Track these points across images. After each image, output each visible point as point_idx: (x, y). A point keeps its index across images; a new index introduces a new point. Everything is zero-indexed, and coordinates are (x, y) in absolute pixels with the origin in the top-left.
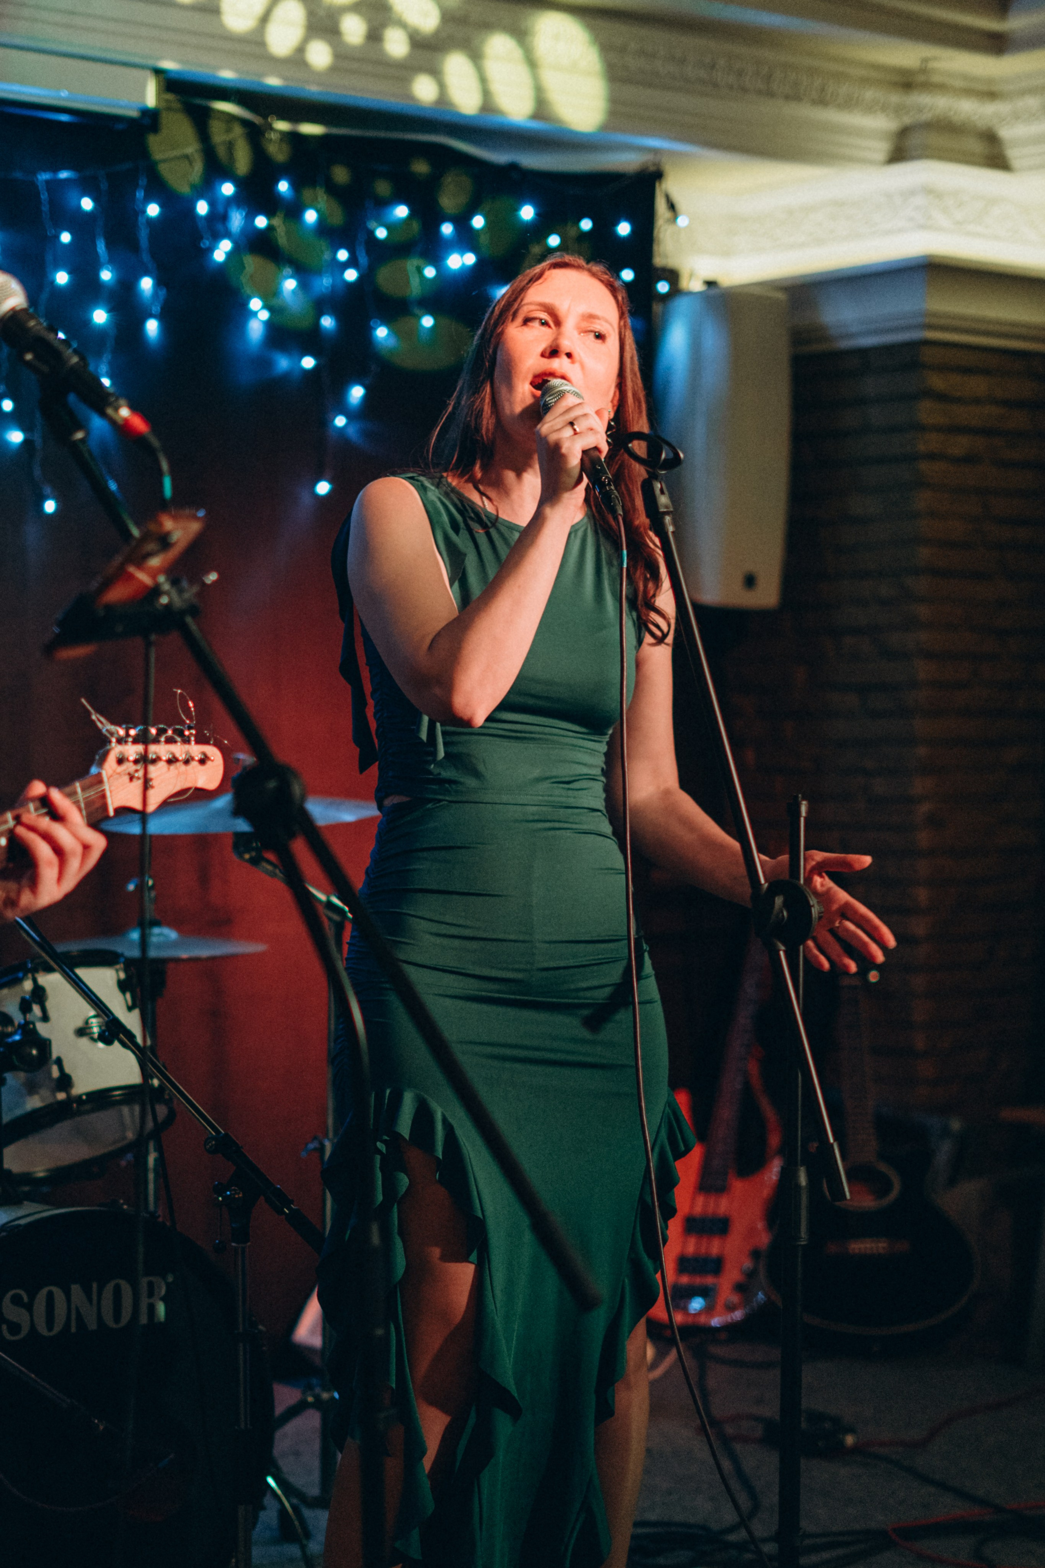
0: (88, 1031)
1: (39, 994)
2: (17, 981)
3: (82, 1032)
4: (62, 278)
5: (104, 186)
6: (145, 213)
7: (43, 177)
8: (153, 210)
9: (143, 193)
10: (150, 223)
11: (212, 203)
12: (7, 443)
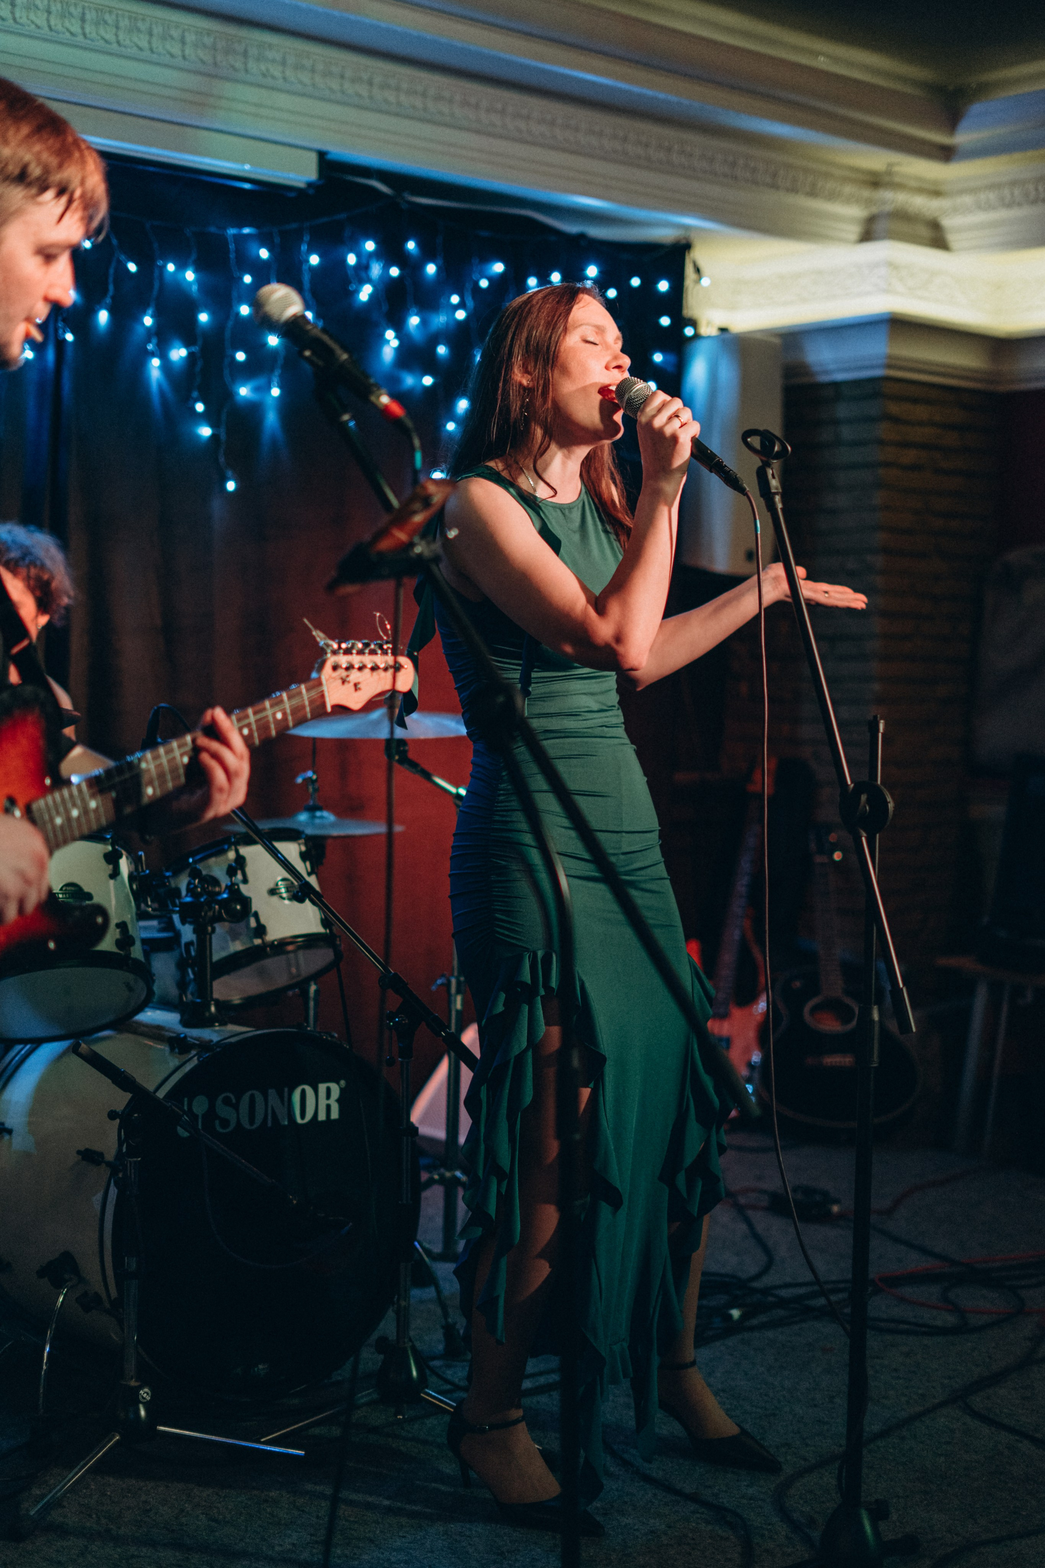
0: (278, 891)
1: (241, 862)
2: (224, 852)
3: (273, 892)
4: (245, 310)
5: (277, 240)
6: (308, 261)
7: (232, 231)
8: (314, 260)
9: (306, 247)
10: (312, 269)
11: (358, 256)
12: (199, 437)
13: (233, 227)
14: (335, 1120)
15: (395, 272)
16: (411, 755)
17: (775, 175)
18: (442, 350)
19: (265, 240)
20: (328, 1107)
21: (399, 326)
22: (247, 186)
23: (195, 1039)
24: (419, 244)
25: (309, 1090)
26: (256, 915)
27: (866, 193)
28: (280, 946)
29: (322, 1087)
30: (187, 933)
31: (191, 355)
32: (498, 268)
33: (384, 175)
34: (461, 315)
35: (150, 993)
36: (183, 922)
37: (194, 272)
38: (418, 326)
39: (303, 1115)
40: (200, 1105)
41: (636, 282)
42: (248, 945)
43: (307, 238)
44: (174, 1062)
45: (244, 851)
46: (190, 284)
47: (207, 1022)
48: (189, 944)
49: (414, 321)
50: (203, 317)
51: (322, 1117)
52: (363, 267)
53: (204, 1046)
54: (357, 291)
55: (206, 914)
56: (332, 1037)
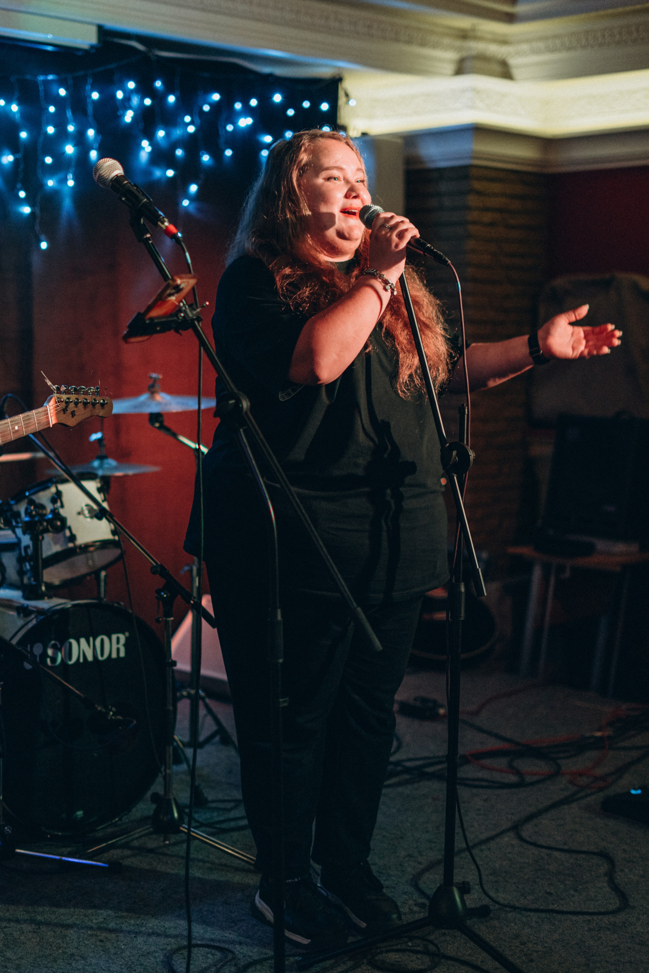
0: (83, 513)
1: (59, 494)
2: (48, 488)
3: (80, 513)
4: (51, 130)
5: (71, 83)
6: (90, 97)
7: (41, 78)
8: (95, 96)
9: (90, 87)
10: (94, 102)
11: (124, 92)
12: (21, 214)
13: (41, 75)
14: (123, 659)
15: (148, 102)
16: (166, 424)
17: (397, 33)
18: (179, 152)
19: (62, 83)
20: (118, 650)
21: (151, 137)
22: (50, 48)
23: (34, 607)
24: (163, 83)
25: (106, 639)
26: (70, 528)
27: (457, 43)
28: (85, 548)
29: (114, 637)
30: (26, 540)
31: (16, 160)
32: (216, 97)
33: (140, 38)
34: (191, 129)
35: (4, 578)
36: (24, 533)
37: (17, 105)
38: (164, 137)
39: (102, 654)
40: (38, 649)
41: (306, 104)
42: (64, 547)
43: (90, 81)
44: (20, 622)
45: (61, 487)
46: (14, 113)
47: (40, 596)
48: (27, 547)
49: (161, 134)
50: (24, 135)
51: (114, 655)
52: (127, 99)
53: (40, 612)
54: (123, 115)
55: (39, 528)
56: (120, 604)
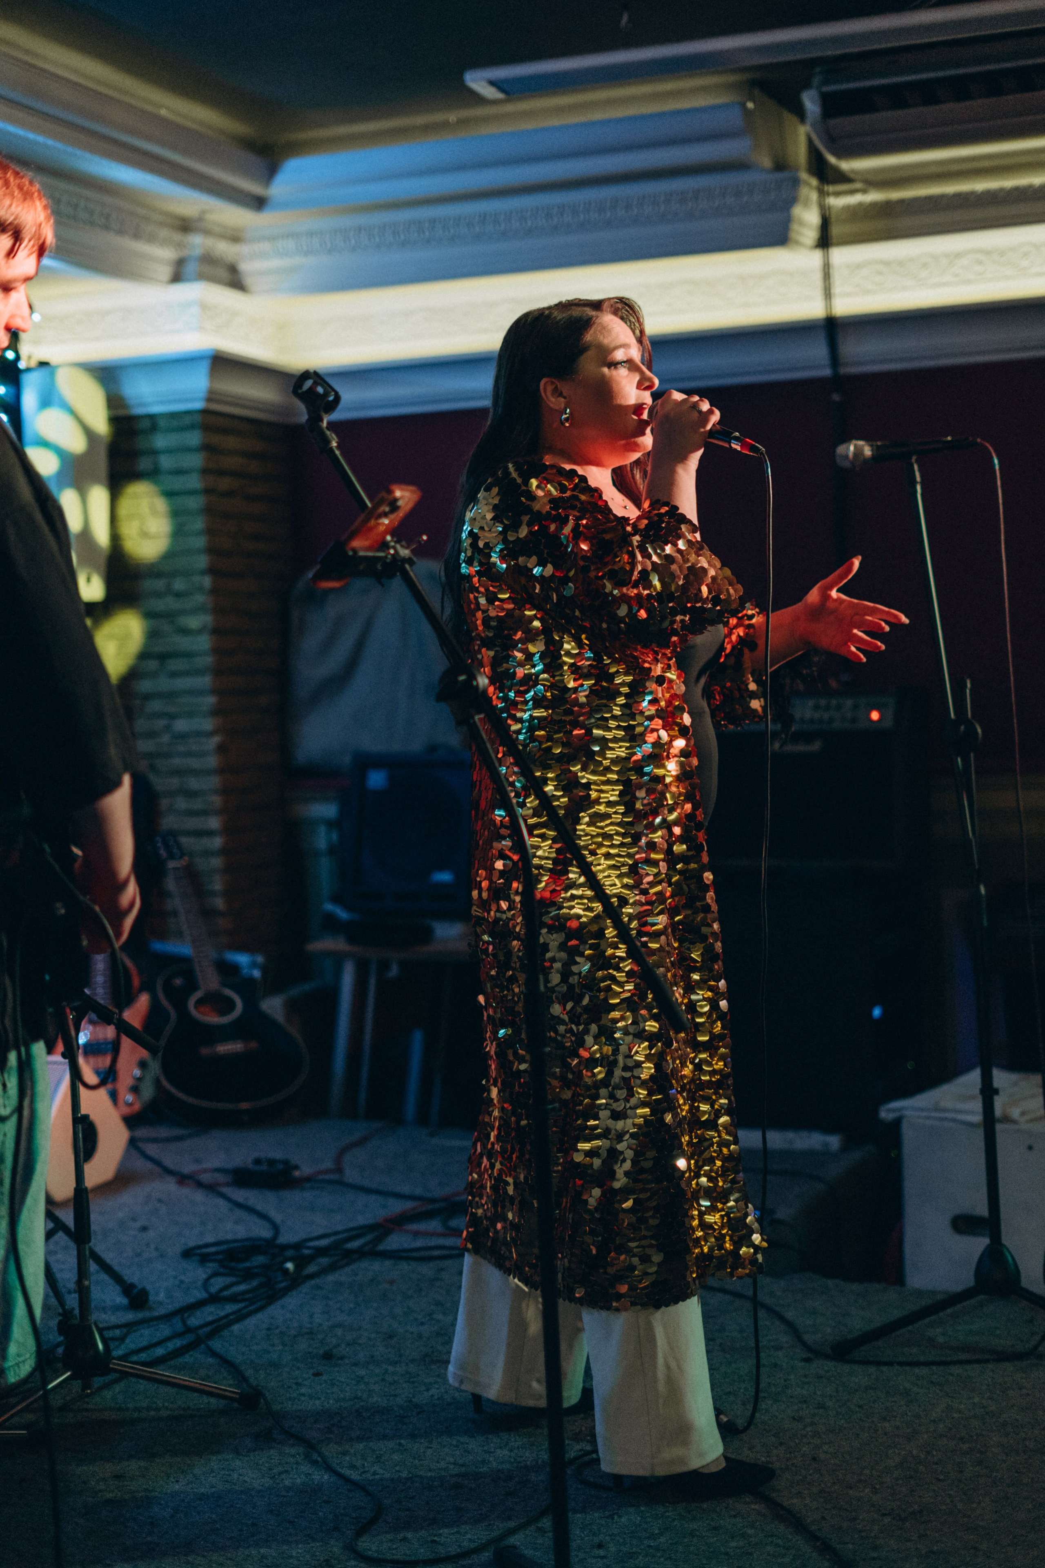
17: (108, 217)
27: (177, 237)
